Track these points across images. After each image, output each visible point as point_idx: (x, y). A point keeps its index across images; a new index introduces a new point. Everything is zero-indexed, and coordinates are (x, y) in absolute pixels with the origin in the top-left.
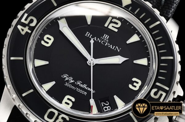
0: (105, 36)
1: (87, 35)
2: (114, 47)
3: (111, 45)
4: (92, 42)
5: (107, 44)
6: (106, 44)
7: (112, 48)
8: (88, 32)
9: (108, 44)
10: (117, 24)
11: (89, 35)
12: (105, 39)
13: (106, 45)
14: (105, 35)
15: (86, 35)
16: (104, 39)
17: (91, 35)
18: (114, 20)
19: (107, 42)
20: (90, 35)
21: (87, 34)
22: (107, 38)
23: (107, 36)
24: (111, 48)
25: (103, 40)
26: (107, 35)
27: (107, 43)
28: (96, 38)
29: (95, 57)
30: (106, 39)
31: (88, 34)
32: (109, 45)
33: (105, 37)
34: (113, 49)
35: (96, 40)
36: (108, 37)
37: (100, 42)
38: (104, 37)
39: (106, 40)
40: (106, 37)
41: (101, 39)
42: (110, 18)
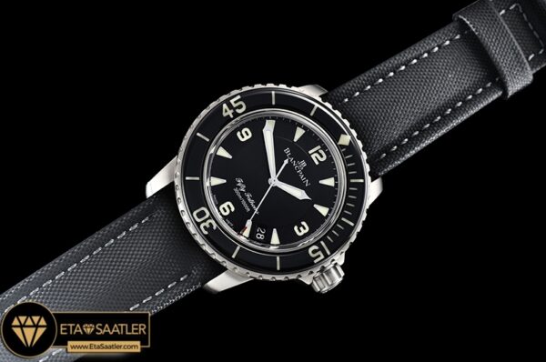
2: (305, 178)
3: (303, 175)
4: (286, 162)
7: (303, 178)
8: (288, 148)
10: (322, 156)
12: (300, 165)
13: (298, 172)
14: (304, 161)
15: (285, 151)
17: (290, 154)
18: (321, 152)
19: (301, 170)
24: (301, 178)
25: (298, 165)
26: (305, 163)
28: (293, 159)
29: (280, 179)
30: (302, 166)
31: (287, 151)
32: (301, 173)
34: (302, 180)
35: (292, 162)
37: (294, 165)
38: (301, 162)
40: (303, 164)
41: (297, 163)
42: (319, 147)
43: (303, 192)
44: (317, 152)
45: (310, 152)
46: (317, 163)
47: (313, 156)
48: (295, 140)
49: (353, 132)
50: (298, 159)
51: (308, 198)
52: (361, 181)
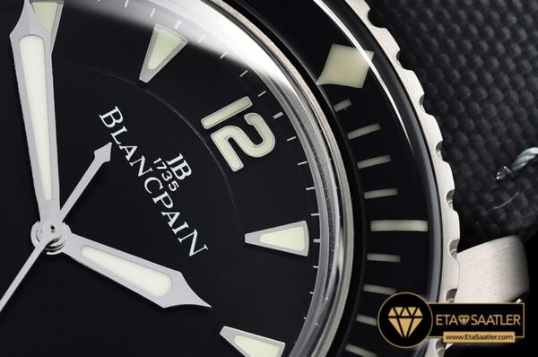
0: (180, 162)
1: (109, 120)
2: (186, 225)
3: (177, 214)
5: (166, 199)
6: (161, 197)
7: (176, 225)
8: (117, 110)
9: (168, 203)
11: (115, 121)
12: (166, 175)
13: (156, 200)
14: (181, 157)
15: (102, 117)
16: (164, 171)
17: (124, 129)
19: (169, 192)
20: (118, 127)
21: (110, 114)
22: (179, 173)
23: (186, 169)
24: (171, 224)
25: (157, 173)
26: (185, 164)
27: (166, 194)
28: (135, 148)
30: (174, 178)
31: (113, 118)
32: (171, 206)
33: (174, 170)
34: (175, 231)
35: (133, 159)
36: (185, 174)
37: (140, 174)
38: (170, 163)
39: (170, 181)
40: (180, 168)
41: (154, 167)
42: (244, 103)
43: (178, 275)
44: (237, 120)
45: (208, 122)
46: (235, 164)
47: (220, 139)
48: (146, 76)
49: (384, 37)
50: (157, 148)
51: (196, 300)
52: (419, 226)
